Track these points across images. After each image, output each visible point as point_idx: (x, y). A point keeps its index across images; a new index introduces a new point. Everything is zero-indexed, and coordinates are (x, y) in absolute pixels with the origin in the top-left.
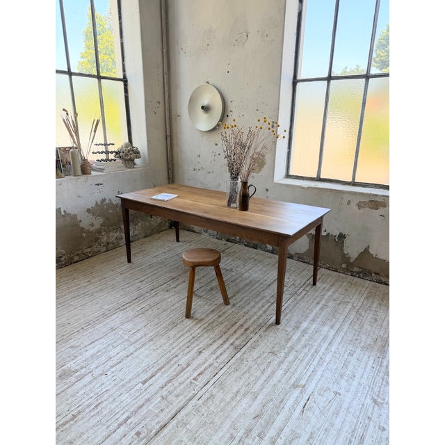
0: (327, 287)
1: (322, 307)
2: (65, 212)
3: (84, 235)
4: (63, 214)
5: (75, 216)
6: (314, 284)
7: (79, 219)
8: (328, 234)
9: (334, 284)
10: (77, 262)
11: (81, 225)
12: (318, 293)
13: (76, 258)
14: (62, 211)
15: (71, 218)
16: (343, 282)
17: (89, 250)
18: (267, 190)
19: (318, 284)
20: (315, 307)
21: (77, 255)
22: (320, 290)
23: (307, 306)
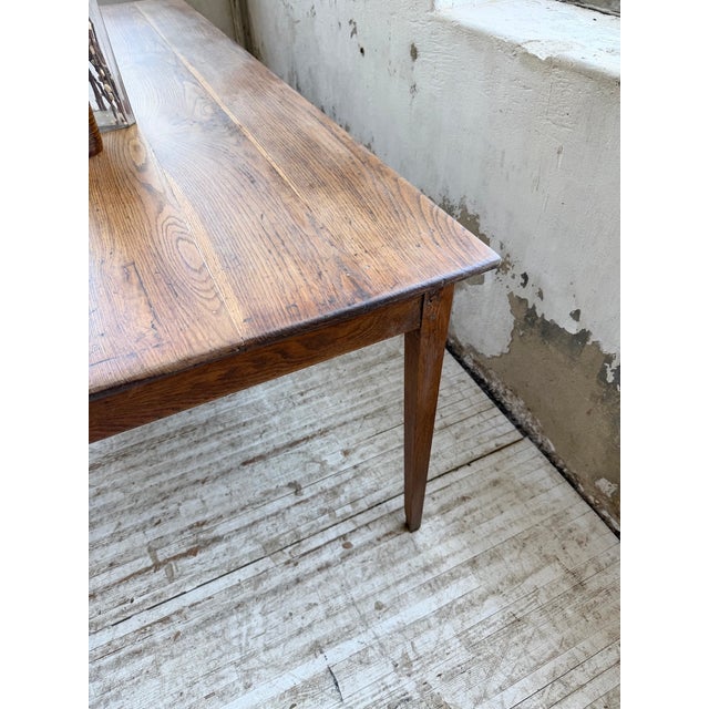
0: (451, 563)
1: (312, 683)
6: (411, 525)
8: (584, 335)
9: (494, 556)
12: (378, 581)
16: (548, 560)
18: (414, 53)
19: (425, 532)
20: (280, 667)
22: (403, 568)
23: (260, 643)
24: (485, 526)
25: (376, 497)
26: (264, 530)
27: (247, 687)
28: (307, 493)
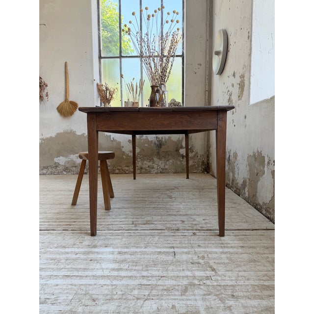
0: (233, 245)
1: (167, 252)
2: (113, 138)
3: (124, 157)
4: (112, 139)
5: (119, 143)
7: (122, 145)
9: (252, 247)
10: (117, 174)
11: (123, 150)
12: (202, 242)
13: (117, 171)
14: (112, 137)
15: (117, 143)
17: (127, 168)
18: (245, 117)
19: (226, 238)
20: (158, 247)
21: (118, 169)
22: (213, 242)
23: (155, 242)
24: (252, 242)
25: (210, 228)
26: (168, 226)
27: (145, 248)
28: (186, 223)
